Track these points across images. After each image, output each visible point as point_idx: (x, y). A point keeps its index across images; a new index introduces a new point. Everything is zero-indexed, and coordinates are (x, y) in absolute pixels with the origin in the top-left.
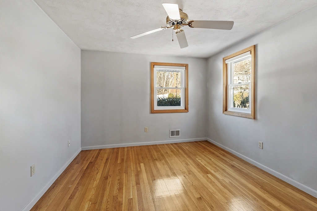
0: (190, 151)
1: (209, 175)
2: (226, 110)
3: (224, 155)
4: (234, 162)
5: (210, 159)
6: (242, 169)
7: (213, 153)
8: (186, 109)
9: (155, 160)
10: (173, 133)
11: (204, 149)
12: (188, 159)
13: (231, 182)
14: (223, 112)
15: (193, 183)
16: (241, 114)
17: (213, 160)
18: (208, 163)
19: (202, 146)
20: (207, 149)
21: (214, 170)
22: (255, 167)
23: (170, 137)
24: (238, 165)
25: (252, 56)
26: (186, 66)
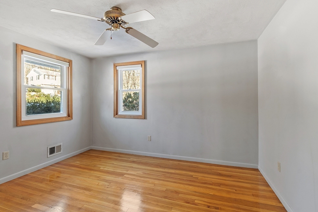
0: (85, 164)
1: (125, 176)
2: (117, 114)
3: (119, 157)
4: (131, 159)
5: (113, 164)
6: (141, 161)
7: (110, 158)
8: (69, 115)
9: (51, 191)
10: (52, 151)
11: (97, 157)
12: (92, 172)
13: (144, 173)
14: (114, 116)
15: (120, 188)
16: (133, 116)
17: (115, 163)
18: (115, 167)
19: (92, 156)
20: (100, 157)
21: (125, 171)
22: (146, 156)
23: (49, 156)
24: (135, 159)
25: (142, 69)
26: (70, 62)
